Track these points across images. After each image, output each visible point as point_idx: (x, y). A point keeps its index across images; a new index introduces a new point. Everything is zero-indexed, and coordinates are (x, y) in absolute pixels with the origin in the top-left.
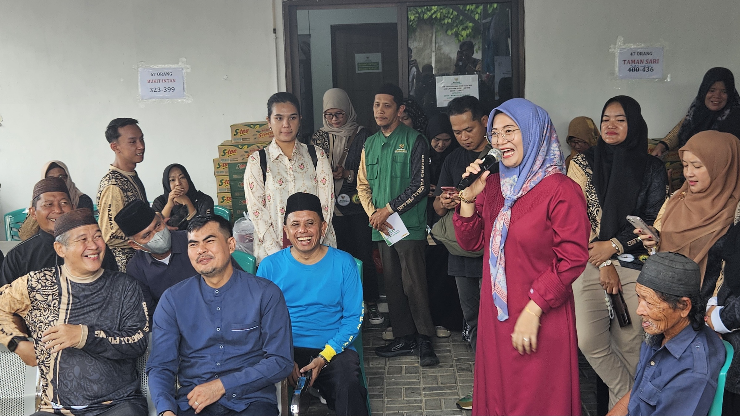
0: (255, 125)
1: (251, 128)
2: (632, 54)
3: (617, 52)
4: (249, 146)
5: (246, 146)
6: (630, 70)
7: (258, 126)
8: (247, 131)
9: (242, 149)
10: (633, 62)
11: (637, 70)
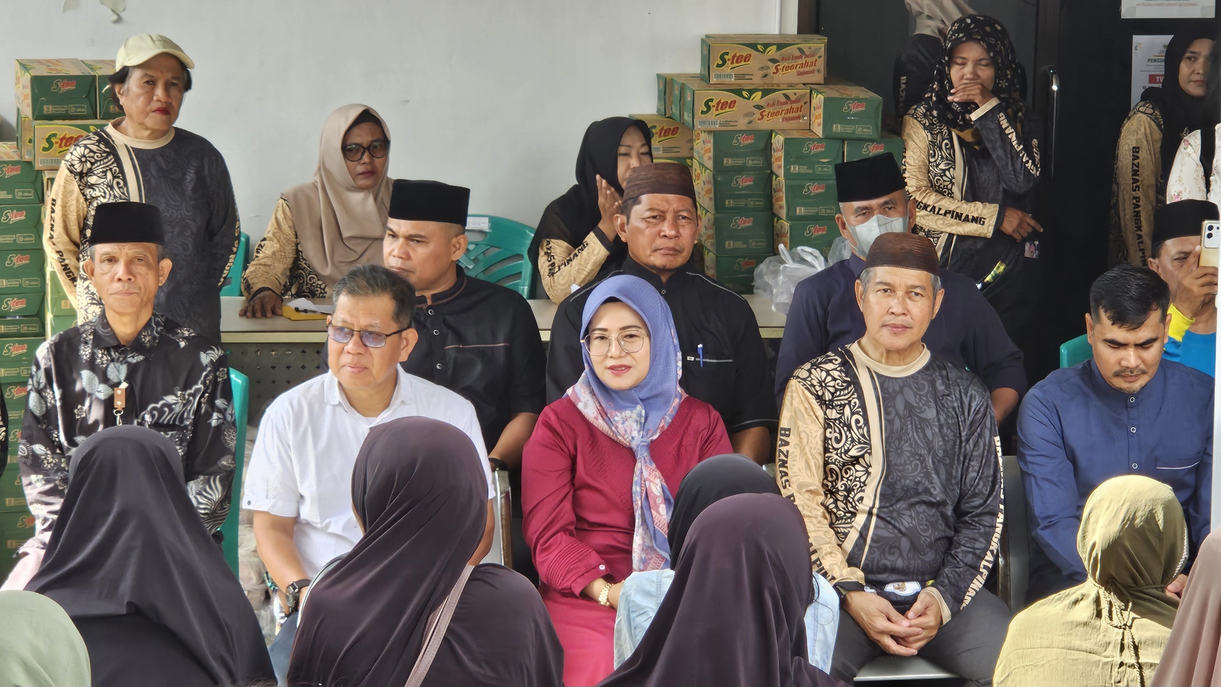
0: (766, 46)
1: (760, 51)
4: (766, 92)
5: (759, 94)
7: (775, 47)
8: (747, 58)
9: (748, 99)
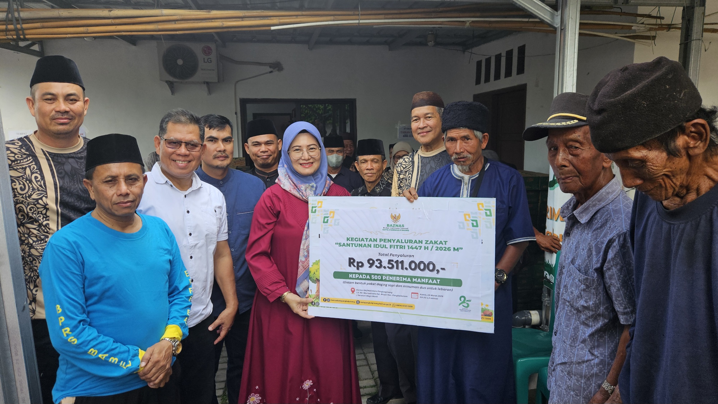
2: (404, 129)
3: (398, 128)
6: (404, 136)
10: (405, 132)
11: (407, 136)
